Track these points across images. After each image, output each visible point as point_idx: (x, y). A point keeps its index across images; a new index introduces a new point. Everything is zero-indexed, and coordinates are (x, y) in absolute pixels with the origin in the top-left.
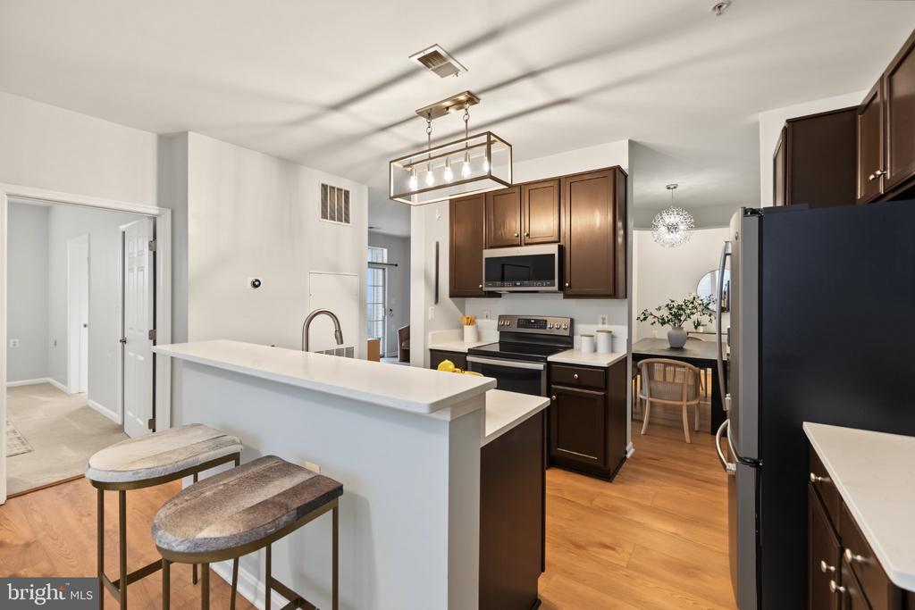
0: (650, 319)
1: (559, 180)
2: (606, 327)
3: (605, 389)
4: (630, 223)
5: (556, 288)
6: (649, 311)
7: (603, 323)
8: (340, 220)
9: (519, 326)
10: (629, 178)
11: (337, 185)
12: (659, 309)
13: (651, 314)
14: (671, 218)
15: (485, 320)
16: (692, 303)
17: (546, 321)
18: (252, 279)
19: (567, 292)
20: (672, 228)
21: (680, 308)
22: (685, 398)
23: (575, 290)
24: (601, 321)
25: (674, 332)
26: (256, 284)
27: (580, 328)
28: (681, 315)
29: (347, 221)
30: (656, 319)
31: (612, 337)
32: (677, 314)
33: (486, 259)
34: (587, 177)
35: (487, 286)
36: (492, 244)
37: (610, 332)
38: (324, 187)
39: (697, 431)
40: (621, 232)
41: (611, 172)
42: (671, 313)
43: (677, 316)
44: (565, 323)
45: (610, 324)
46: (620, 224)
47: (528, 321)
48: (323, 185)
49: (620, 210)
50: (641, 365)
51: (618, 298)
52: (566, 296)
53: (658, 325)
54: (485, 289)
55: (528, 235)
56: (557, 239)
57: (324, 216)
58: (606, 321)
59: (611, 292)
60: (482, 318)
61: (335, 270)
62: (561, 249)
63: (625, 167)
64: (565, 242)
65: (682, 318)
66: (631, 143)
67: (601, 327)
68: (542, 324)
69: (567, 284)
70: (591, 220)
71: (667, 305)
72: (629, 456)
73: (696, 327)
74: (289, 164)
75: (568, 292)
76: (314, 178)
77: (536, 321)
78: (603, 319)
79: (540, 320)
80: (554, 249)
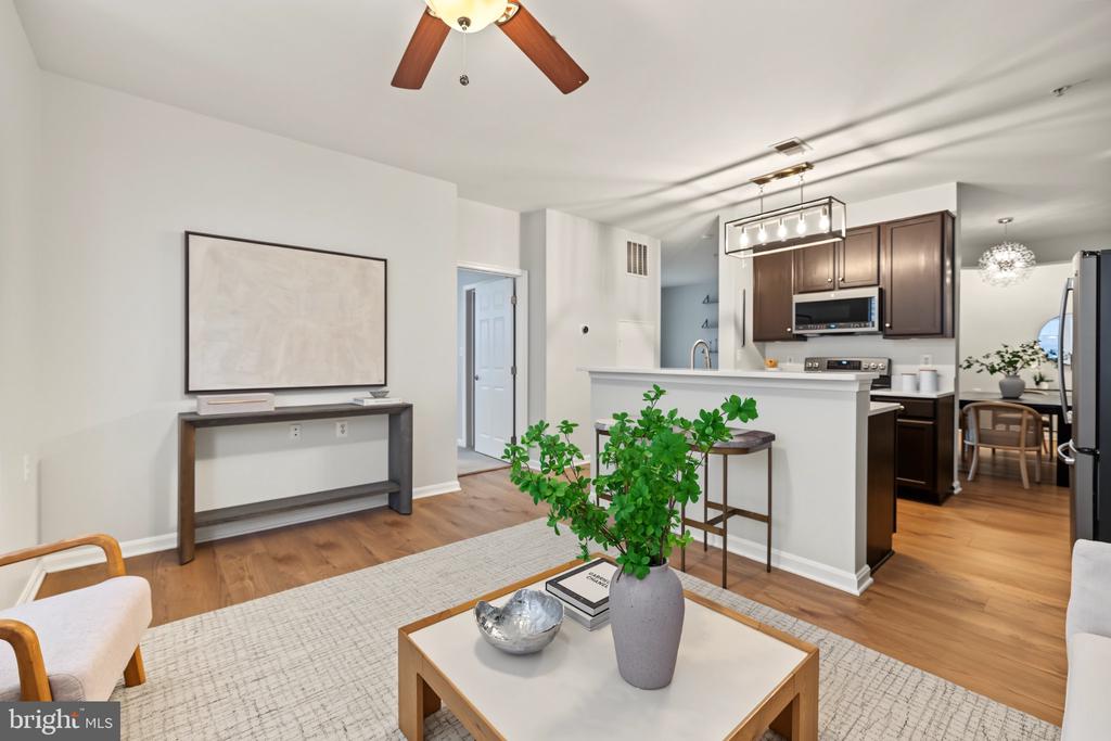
0: (976, 367)
1: (878, 227)
2: (929, 366)
3: (934, 418)
4: (958, 261)
5: (876, 328)
6: (975, 358)
7: (926, 363)
8: (640, 273)
9: (829, 368)
10: (957, 221)
11: (638, 242)
12: (988, 356)
13: (977, 361)
14: (1002, 255)
15: (788, 364)
16: (1032, 347)
17: (860, 362)
18: (582, 326)
19: (886, 332)
20: (1006, 265)
21: (1015, 354)
22: (1023, 444)
23: (896, 330)
24: (923, 360)
25: (1008, 380)
26: (586, 330)
27: (898, 369)
28: (1017, 362)
29: (645, 274)
30: (984, 367)
31: (937, 377)
32: (1012, 362)
33: (797, 304)
34: (911, 222)
35: (797, 329)
36: (802, 290)
37: (935, 371)
38: (629, 243)
39: (1039, 483)
40: (949, 272)
41: (939, 217)
42: (1003, 361)
43: (1012, 364)
44: (882, 364)
45: (933, 363)
46: (948, 263)
47: (839, 363)
49: (947, 248)
50: (968, 409)
51: (946, 337)
52: (886, 336)
53: (986, 372)
54: (795, 332)
55: (843, 280)
56: (876, 282)
57: (629, 271)
58: (930, 360)
59: (938, 331)
60: (785, 361)
61: (636, 318)
62: (881, 291)
63: (953, 209)
64: (885, 284)
65: (1019, 365)
66: (960, 185)
67: (923, 366)
68: (855, 365)
69: (888, 325)
70: (914, 261)
71: (998, 353)
72: (956, 492)
73: (1037, 383)
74: (605, 227)
75: (889, 331)
76: (622, 237)
77: (849, 362)
78: (926, 359)
79: (853, 362)
80: (873, 292)
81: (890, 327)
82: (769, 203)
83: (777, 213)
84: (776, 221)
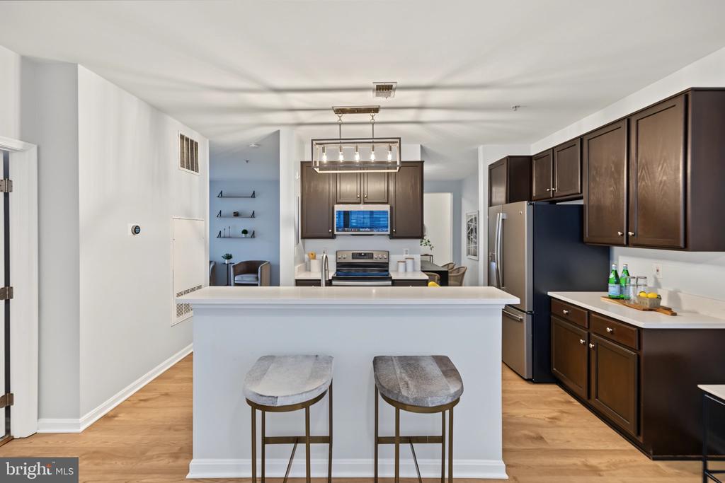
5: (388, 232)
7: (407, 254)
8: (193, 170)
9: (353, 258)
10: (423, 167)
11: (190, 137)
17: (372, 254)
19: (393, 235)
23: (397, 234)
24: (405, 252)
26: (136, 230)
27: (393, 257)
29: (197, 170)
31: (413, 262)
33: (337, 211)
35: (338, 231)
37: (413, 258)
38: (182, 137)
44: (384, 255)
45: (410, 254)
47: (360, 254)
48: (181, 135)
52: (392, 238)
54: (335, 233)
55: (367, 197)
56: (387, 200)
57: (182, 164)
58: (409, 252)
61: (189, 215)
64: (392, 203)
67: (408, 256)
68: (370, 256)
76: (175, 129)
77: (365, 254)
78: (407, 251)
79: (368, 253)
80: (387, 208)
81: (395, 232)
82: (348, 131)
83: (355, 141)
84: (353, 147)
